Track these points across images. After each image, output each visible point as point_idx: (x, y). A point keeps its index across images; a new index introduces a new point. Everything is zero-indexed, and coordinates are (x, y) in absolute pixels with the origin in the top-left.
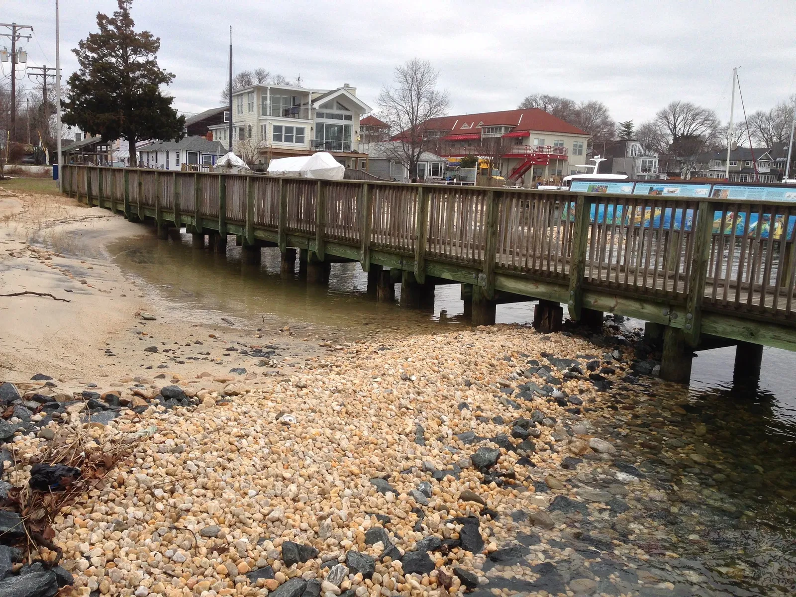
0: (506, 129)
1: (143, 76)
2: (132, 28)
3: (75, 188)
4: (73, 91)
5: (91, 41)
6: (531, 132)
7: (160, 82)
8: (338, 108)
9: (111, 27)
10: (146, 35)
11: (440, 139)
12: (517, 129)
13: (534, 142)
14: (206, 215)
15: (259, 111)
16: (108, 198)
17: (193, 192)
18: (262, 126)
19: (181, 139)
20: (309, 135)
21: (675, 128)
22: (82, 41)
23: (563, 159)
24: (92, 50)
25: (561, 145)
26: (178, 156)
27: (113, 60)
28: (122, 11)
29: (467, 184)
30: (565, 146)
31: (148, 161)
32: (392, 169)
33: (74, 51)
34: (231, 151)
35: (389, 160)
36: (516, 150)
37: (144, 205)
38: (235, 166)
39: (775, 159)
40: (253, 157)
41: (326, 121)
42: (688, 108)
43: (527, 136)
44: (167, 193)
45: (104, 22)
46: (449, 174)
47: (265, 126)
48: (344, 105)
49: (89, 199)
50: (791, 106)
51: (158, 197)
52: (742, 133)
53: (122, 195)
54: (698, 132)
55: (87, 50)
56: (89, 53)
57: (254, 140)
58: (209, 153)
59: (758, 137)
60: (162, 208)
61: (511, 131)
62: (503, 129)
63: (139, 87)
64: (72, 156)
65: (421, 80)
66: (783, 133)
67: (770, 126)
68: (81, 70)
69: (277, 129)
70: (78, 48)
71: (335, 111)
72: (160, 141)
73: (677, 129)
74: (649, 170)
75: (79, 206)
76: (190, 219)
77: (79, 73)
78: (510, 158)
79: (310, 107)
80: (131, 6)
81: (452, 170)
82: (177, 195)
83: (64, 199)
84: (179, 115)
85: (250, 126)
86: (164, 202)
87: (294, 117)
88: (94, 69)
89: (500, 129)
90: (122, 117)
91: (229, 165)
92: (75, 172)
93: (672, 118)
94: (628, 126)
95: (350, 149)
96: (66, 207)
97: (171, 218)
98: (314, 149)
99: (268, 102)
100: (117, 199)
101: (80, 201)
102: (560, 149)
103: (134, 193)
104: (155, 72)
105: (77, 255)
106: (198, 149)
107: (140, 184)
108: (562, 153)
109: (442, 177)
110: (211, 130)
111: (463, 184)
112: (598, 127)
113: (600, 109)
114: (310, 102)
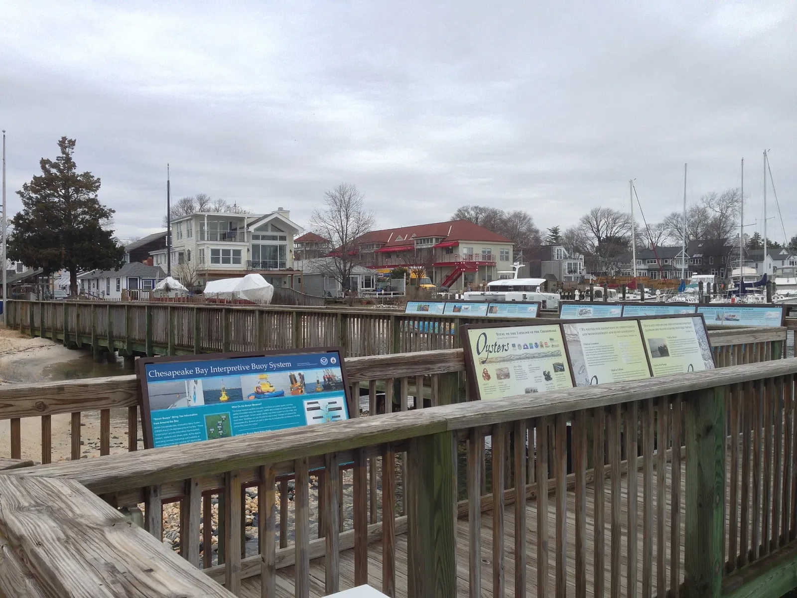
0: (437, 239)
1: (84, 213)
2: (74, 171)
3: (18, 321)
4: (17, 230)
5: (35, 184)
6: (459, 241)
7: (100, 217)
8: (272, 230)
9: (54, 171)
10: (87, 175)
11: (376, 252)
12: (446, 240)
13: (463, 251)
14: (135, 339)
15: (197, 237)
16: (49, 329)
17: (124, 321)
18: (200, 250)
19: (121, 268)
20: (245, 256)
21: (598, 231)
22: (26, 184)
23: (492, 266)
24: (35, 192)
25: (489, 252)
26: (119, 282)
27: (56, 200)
28: (64, 156)
29: (398, 294)
30: (492, 253)
31: (89, 288)
32: (326, 284)
33: (19, 192)
34: (169, 275)
35: (323, 275)
36: (447, 259)
37: (81, 334)
38: (173, 289)
39: (691, 256)
40: (191, 279)
41: (261, 242)
42: (608, 213)
43: (456, 245)
44: (102, 322)
45: (47, 166)
46: (381, 285)
47: (203, 249)
48: (279, 227)
49: (30, 331)
50: (703, 207)
51: (94, 326)
52: (661, 233)
53: (62, 327)
54: (620, 235)
55: (30, 192)
56: (33, 195)
57: (193, 264)
58: (148, 278)
59: (676, 236)
60: (97, 335)
61: (441, 241)
62: (434, 240)
63: (80, 223)
64: (14, 288)
65: (349, 203)
66: (699, 230)
67: (684, 226)
68: (25, 210)
69: (215, 252)
70: (23, 190)
71: (270, 233)
72: (100, 271)
73: (601, 232)
74: (575, 272)
75: (22, 337)
76: (121, 344)
77: (23, 213)
78: (442, 266)
79: (245, 231)
80: (73, 151)
81: (383, 281)
82: (110, 324)
83: (8, 332)
84: (118, 245)
85: (189, 250)
86: (99, 330)
87: (231, 241)
88: (37, 209)
89: (432, 240)
90: (64, 252)
91: (168, 289)
92: (19, 307)
93: (595, 223)
94: (555, 231)
95: (285, 268)
96: (10, 339)
97: (105, 344)
98: (250, 268)
99: (206, 228)
100: (57, 329)
101: (23, 332)
102: (488, 256)
103: (73, 322)
104: (95, 209)
105: (22, 381)
106: (139, 275)
107: (78, 316)
108: (490, 259)
109: (374, 288)
110: (152, 256)
111: (394, 294)
112: (525, 234)
113: (525, 218)
114: (246, 226)
